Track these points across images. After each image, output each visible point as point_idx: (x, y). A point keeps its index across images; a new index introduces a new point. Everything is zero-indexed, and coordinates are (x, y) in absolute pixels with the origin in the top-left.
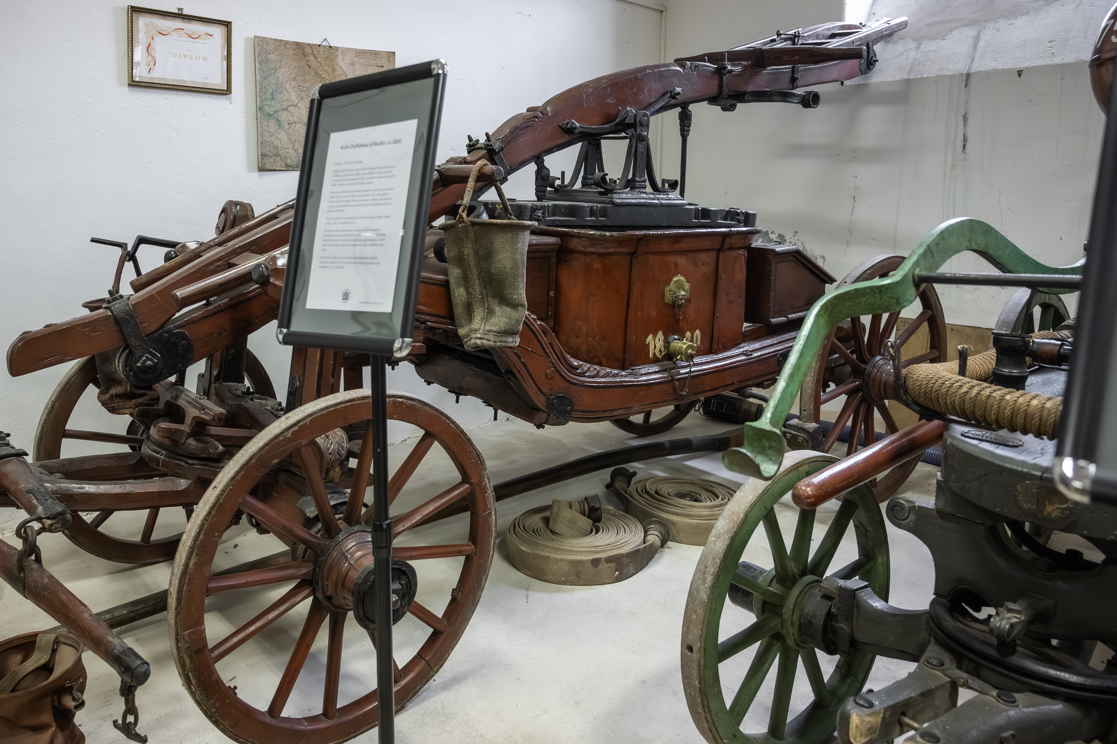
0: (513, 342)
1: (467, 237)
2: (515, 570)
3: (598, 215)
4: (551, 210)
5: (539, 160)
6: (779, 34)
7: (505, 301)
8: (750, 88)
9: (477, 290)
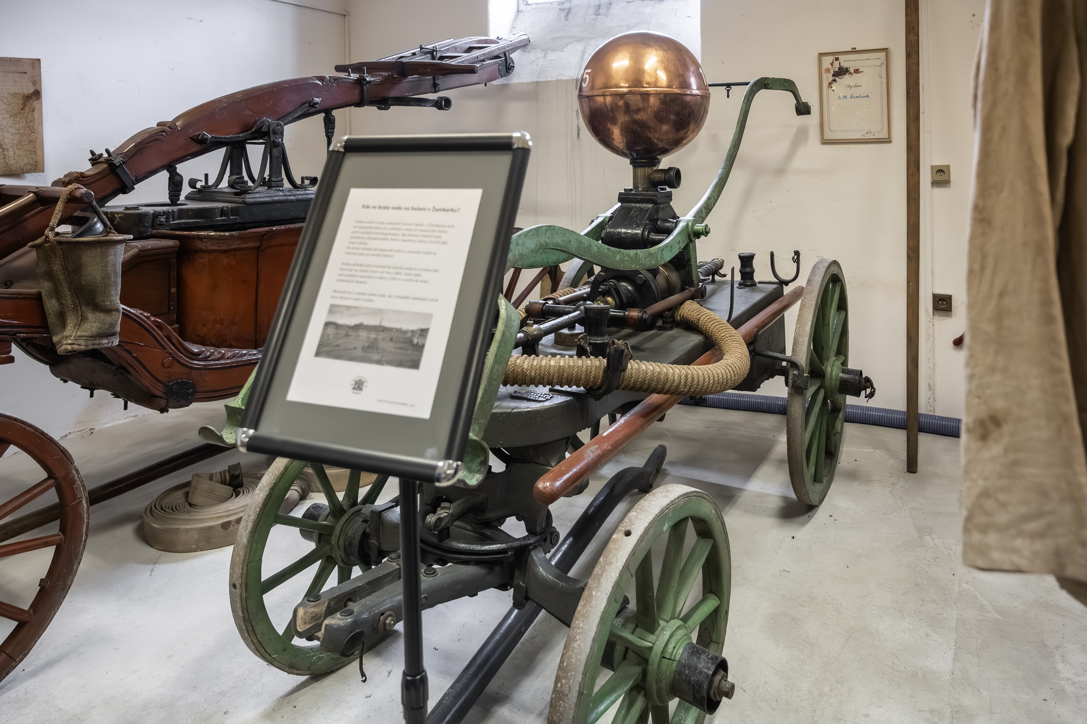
0: (109, 343)
1: (55, 255)
2: (150, 547)
3: (230, 214)
4: (176, 213)
5: (171, 168)
6: (421, 48)
7: (98, 308)
8: (393, 94)
9: (69, 300)
